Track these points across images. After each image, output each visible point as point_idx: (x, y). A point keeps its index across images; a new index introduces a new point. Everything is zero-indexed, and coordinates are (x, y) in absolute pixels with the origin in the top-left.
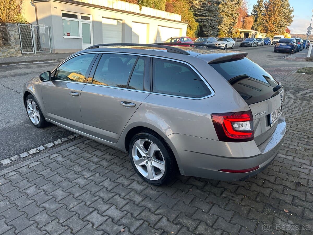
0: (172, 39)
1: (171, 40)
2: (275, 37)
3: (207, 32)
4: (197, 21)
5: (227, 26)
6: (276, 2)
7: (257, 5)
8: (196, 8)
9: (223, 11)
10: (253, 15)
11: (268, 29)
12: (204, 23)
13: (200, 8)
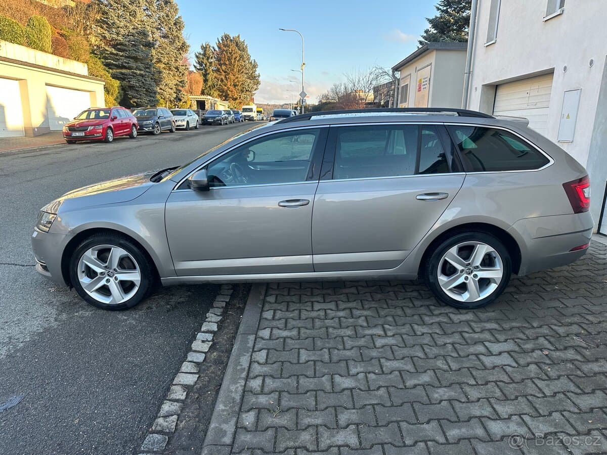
0: (89, 111)
1: (89, 115)
2: (244, 109)
3: (138, 99)
4: (115, 77)
5: (171, 89)
6: (230, 50)
7: (202, 53)
8: (107, 51)
9: (159, 61)
10: (199, 69)
11: (229, 95)
12: (129, 81)
13: (115, 52)
